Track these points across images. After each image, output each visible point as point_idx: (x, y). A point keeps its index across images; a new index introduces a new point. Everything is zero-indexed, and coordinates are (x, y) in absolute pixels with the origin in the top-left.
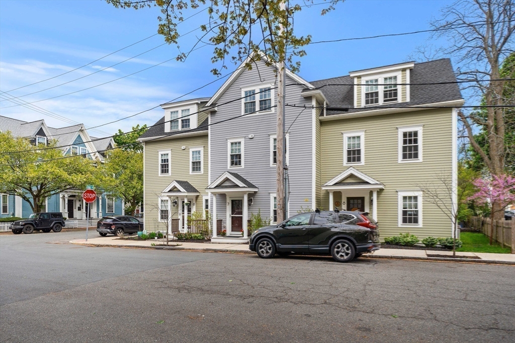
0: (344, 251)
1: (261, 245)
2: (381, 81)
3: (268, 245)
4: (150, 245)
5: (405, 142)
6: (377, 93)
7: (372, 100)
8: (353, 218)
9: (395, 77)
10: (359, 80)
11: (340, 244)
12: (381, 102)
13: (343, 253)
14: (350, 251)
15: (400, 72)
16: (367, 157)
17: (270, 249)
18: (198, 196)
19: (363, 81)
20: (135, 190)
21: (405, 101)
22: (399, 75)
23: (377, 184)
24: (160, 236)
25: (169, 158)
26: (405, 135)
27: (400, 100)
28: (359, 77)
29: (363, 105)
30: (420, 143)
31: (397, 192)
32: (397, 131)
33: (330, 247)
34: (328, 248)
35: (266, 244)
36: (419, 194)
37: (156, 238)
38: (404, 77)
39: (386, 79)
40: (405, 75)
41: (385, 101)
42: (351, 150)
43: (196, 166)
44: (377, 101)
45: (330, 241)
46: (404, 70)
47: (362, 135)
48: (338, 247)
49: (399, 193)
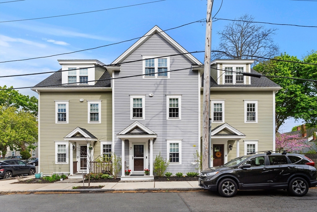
0: (300, 187)
1: (224, 185)
2: (234, 69)
3: (230, 184)
4: (71, 189)
5: (248, 110)
6: (232, 77)
7: (229, 80)
8: (301, 159)
9: (242, 68)
10: (221, 66)
11: (296, 181)
12: (234, 82)
13: (299, 188)
14: (305, 186)
15: (245, 65)
16: (226, 118)
17: (232, 188)
18: (96, 142)
19: (224, 67)
20: (9, 137)
21: (248, 84)
22: (245, 66)
23: (242, 135)
24: (64, 177)
25: (67, 108)
26: (248, 105)
27: (245, 83)
28: (221, 64)
29: (224, 83)
30: (256, 111)
31: (244, 141)
32: (243, 102)
33: (288, 184)
34: (287, 185)
35: (228, 184)
36: (256, 143)
37: (61, 180)
38: (247, 69)
39: (237, 68)
40: (248, 67)
41: (237, 82)
42: (216, 113)
43: (94, 116)
44: (232, 82)
45: (289, 179)
46: (247, 64)
47: (223, 103)
48: (295, 184)
49: (245, 142)
